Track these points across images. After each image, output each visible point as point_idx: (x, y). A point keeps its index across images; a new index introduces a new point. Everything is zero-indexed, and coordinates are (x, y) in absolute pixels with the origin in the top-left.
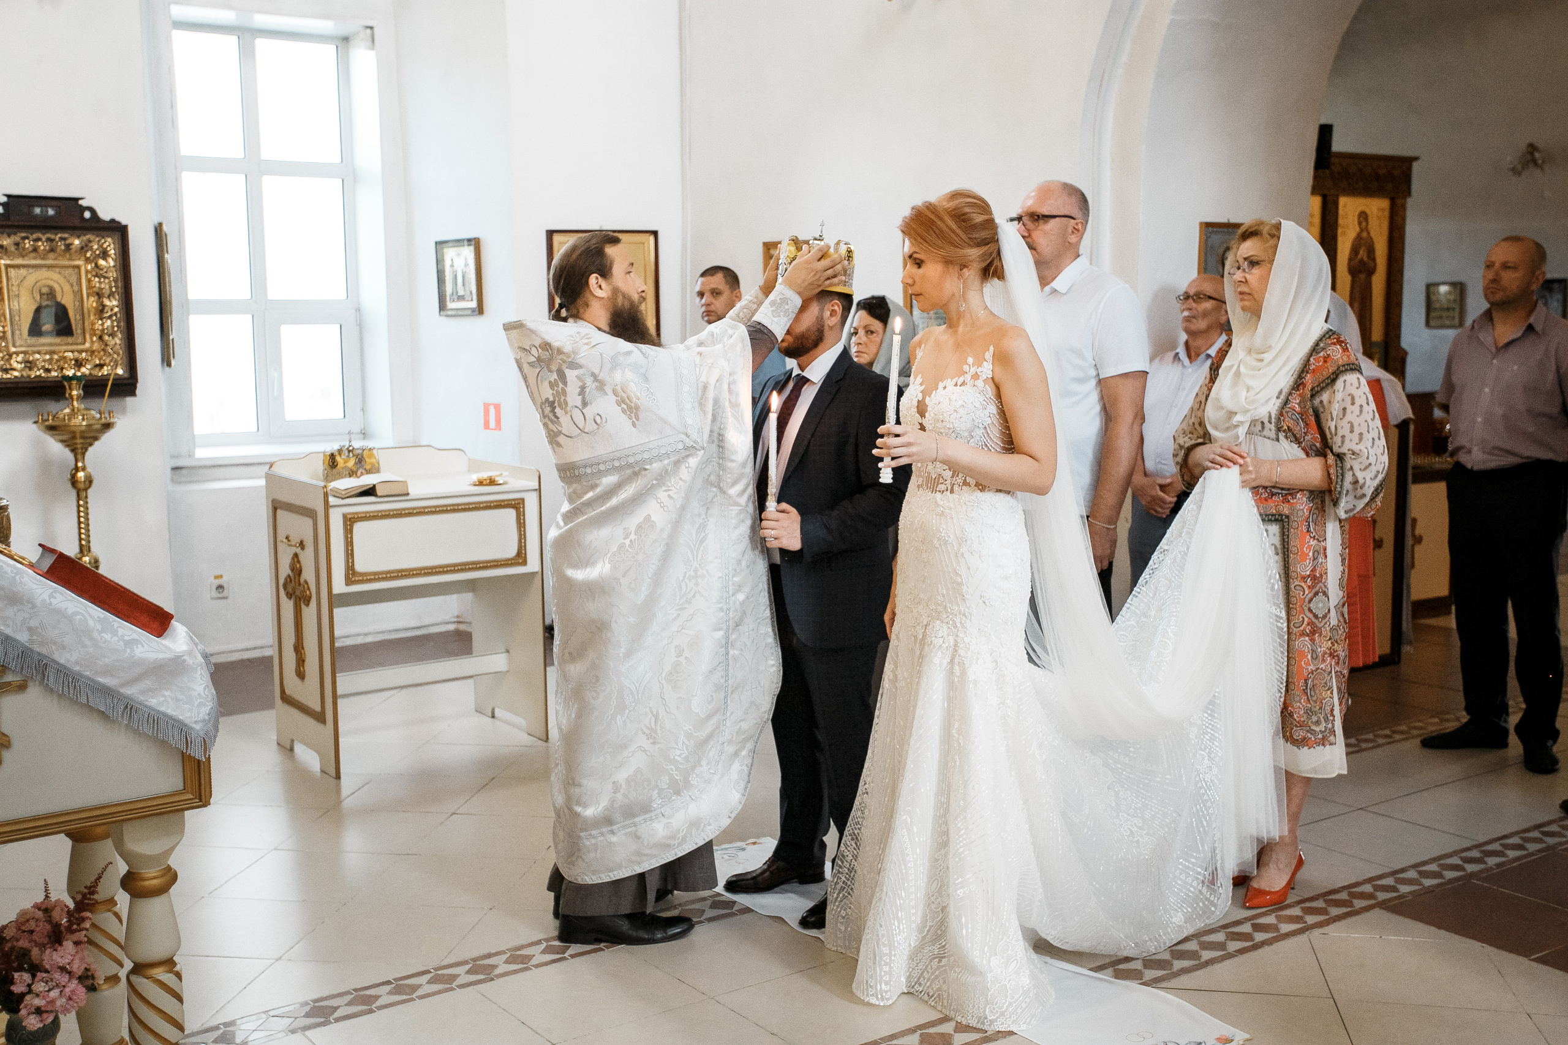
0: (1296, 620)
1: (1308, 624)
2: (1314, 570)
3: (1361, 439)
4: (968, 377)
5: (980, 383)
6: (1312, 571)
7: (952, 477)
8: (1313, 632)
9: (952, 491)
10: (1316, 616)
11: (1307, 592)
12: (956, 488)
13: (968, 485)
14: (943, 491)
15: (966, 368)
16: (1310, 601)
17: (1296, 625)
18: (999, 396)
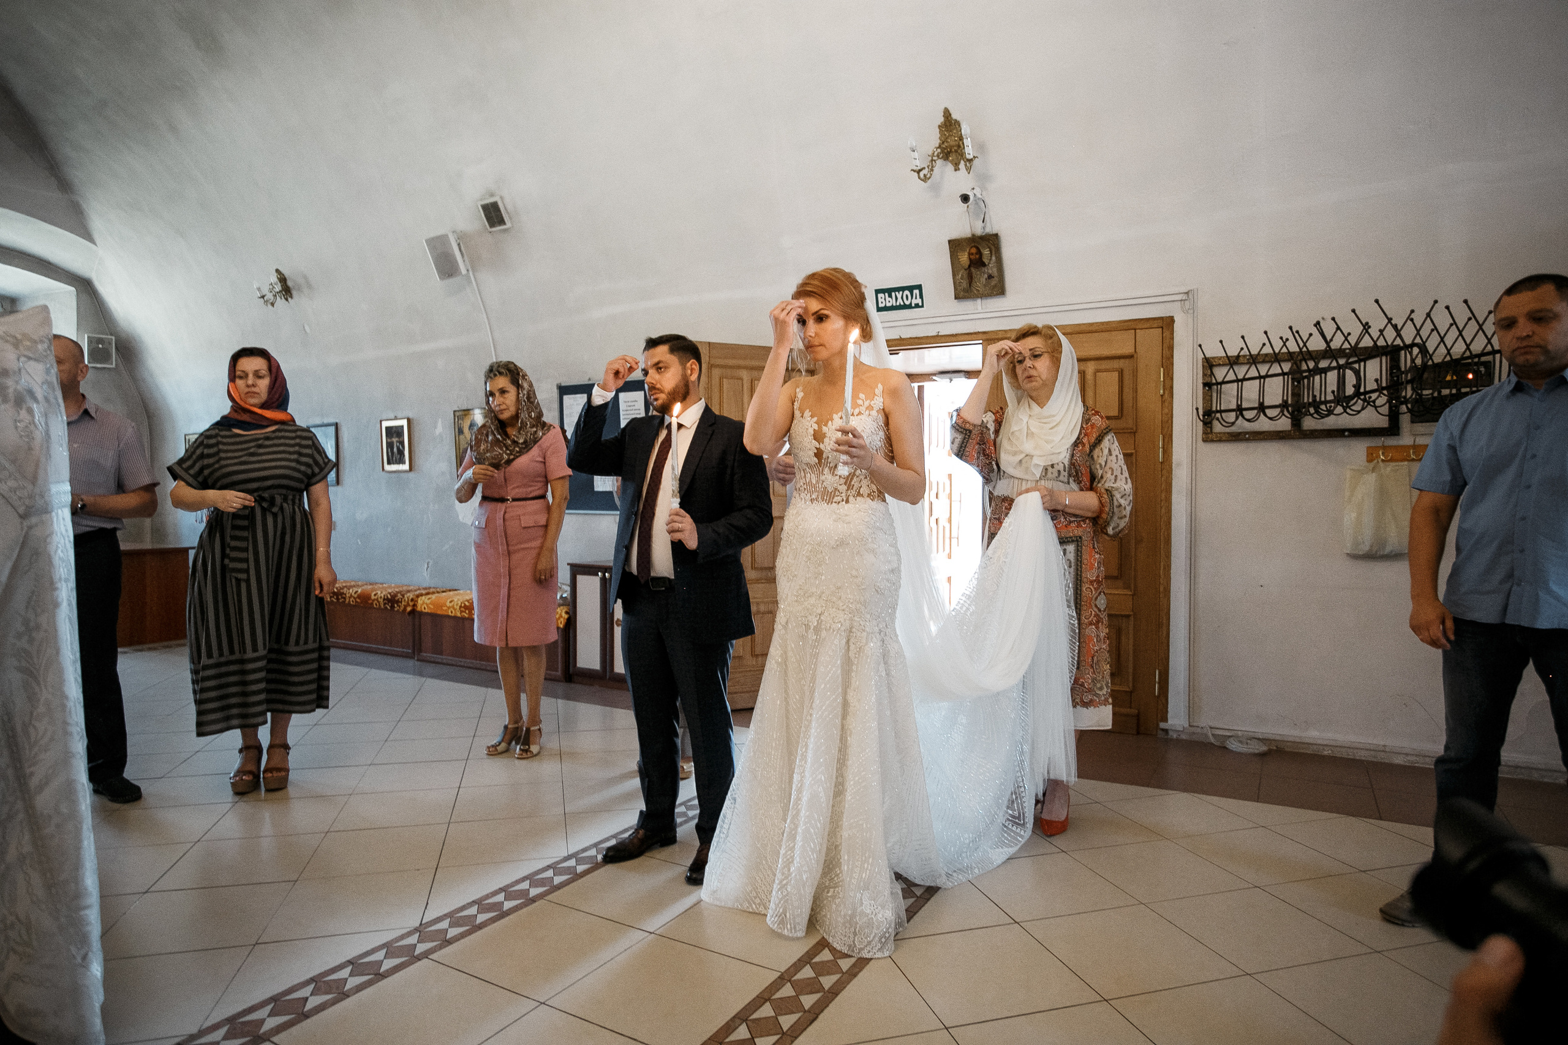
0: (1084, 614)
1: (1095, 616)
2: (1098, 576)
3: (1116, 480)
4: (863, 409)
5: (874, 413)
6: (1097, 577)
7: (848, 490)
8: (1098, 622)
9: (847, 502)
10: (1100, 610)
11: (1094, 592)
12: (851, 499)
13: (862, 496)
14: (839, 502)
15: (860, 402)
16: (1096, 598)
17: (1087, 617)
18: (887, 424)
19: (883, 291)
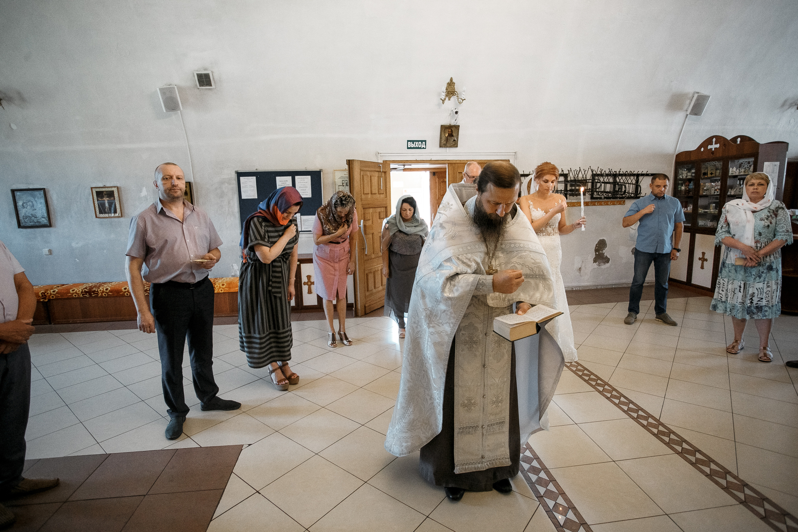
19: (410, 141)
